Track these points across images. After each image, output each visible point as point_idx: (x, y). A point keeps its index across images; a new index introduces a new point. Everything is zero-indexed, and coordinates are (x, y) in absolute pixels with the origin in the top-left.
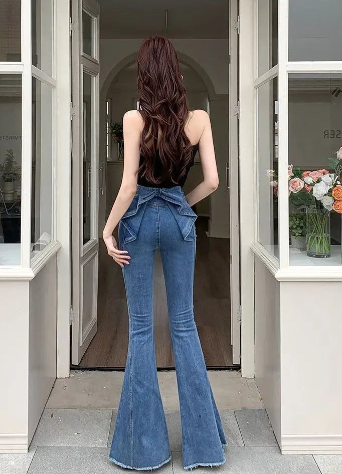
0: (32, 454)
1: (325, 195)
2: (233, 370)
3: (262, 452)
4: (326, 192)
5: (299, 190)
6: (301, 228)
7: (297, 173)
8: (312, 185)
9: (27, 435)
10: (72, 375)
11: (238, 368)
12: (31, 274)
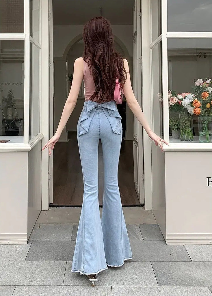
0: (30, 245)
1: (189, 105)
2: (140, 206)
3: (155, 243)
4: (189, 103)
5: (175, 103)
6: (177, 125)
7: (174, 94)
8: (182, 100)
9: (27, 234)
10: (50, 209)
11: (143, 205)
12: (29, 147)
